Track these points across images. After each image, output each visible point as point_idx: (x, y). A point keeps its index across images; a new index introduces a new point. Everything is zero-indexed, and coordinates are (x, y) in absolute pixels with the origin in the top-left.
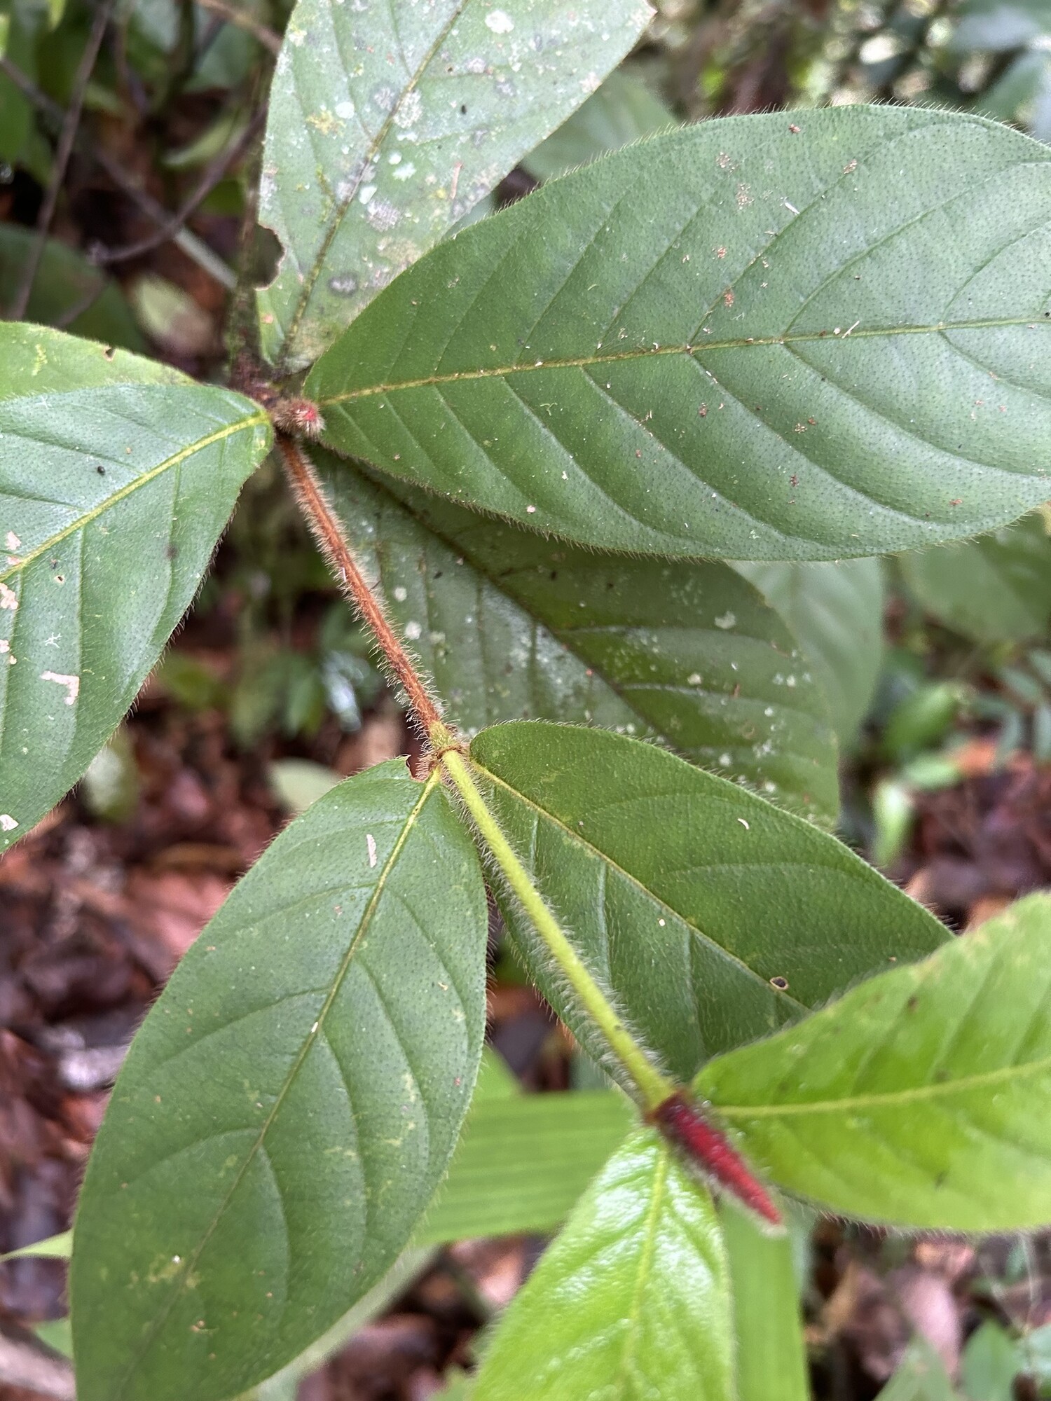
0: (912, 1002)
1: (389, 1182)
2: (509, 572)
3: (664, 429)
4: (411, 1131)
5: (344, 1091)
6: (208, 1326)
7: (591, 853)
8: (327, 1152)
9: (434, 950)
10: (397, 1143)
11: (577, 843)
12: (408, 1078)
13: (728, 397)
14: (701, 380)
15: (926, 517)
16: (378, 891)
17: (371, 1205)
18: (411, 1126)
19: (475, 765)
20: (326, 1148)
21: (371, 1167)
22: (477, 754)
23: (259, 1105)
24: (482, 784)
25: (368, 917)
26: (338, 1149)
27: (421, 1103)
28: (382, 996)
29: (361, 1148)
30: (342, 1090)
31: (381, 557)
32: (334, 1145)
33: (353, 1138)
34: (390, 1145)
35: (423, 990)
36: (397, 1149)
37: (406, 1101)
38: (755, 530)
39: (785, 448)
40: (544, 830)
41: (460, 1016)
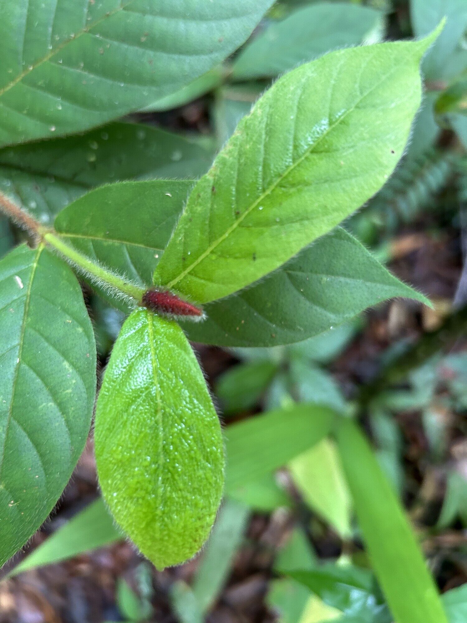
0: (213, 189)
1: (73, 409)
2: (75, 175)
3: (90, 67)
4: (74, 383)
5: (40, 380)
6: (16, 501)
7: (117, 243)
8: (40, 407)
9: (60, 309)
10: (70, 391)
11: (110, 242)
12: (66, 364)
13: (108, 41)
14: (96, 40)
15: (211, 52)
16: (29, 297)
17: (67, 421)
18: (74, 381)
19: (59, 234)
20: (39, 405)
21: (62, 406)
22: (59, 229)
23: (4, 401)
24: (66, 240)
25: (27, 309)
26: (44, 404)
27: (75, 372)
28: (42, 335)
29: (55, 400)
30: (39, 380)
31: (18, 193)
32: (42, 403)
33: (50, 398)
34: (67, 393)
35: (61, 326)
36: (71, 393)
37: (69, 372)
38: (145, 92)
39: (140, 50)
40: (96, 245)
41: (80, 330)
